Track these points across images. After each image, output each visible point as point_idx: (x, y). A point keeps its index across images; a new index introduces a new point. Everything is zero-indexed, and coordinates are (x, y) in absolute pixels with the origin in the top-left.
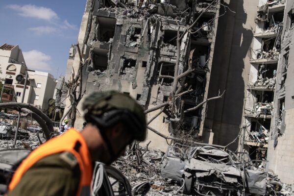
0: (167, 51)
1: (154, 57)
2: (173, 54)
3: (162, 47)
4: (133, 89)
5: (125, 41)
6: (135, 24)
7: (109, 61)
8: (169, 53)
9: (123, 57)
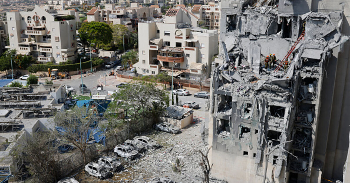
0: (274, 123)
1: (263, 129)
2: (278, 125)
3: (270, 119)
4: (250, 149)
5: (241, 114)
6: (247, 100)
7: (230, 128)
8: (275, 125)
9: (240, 126)
